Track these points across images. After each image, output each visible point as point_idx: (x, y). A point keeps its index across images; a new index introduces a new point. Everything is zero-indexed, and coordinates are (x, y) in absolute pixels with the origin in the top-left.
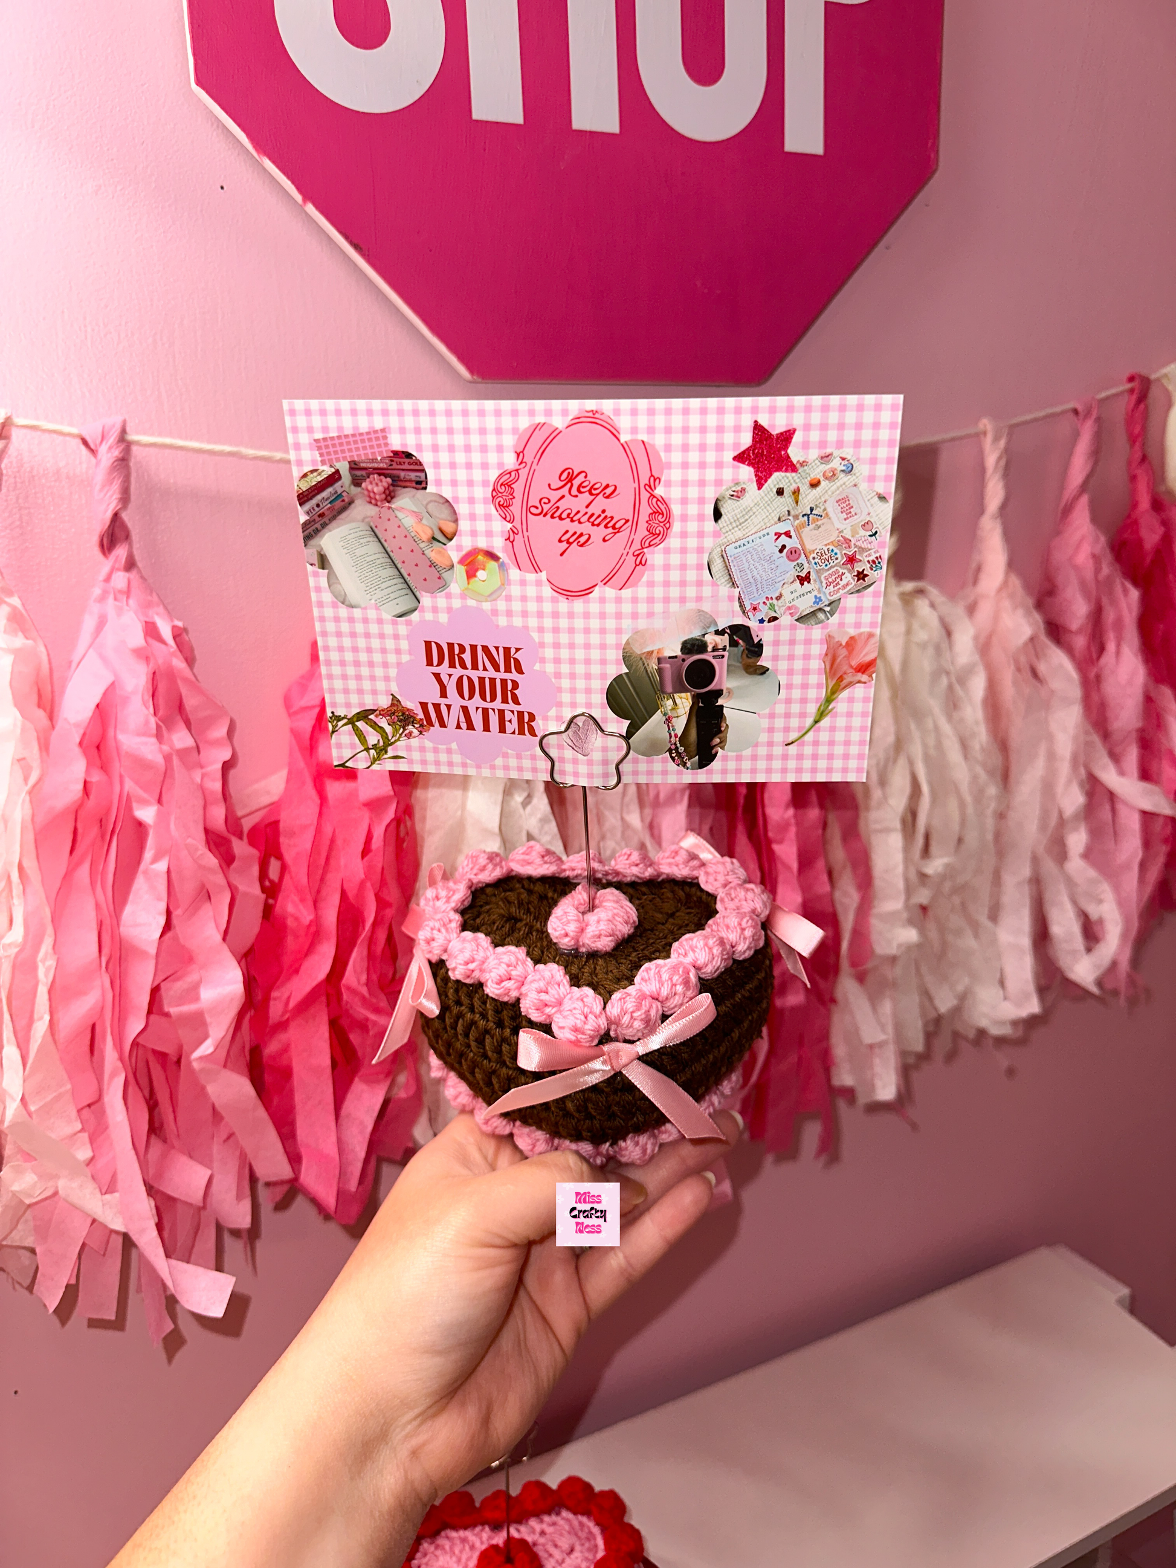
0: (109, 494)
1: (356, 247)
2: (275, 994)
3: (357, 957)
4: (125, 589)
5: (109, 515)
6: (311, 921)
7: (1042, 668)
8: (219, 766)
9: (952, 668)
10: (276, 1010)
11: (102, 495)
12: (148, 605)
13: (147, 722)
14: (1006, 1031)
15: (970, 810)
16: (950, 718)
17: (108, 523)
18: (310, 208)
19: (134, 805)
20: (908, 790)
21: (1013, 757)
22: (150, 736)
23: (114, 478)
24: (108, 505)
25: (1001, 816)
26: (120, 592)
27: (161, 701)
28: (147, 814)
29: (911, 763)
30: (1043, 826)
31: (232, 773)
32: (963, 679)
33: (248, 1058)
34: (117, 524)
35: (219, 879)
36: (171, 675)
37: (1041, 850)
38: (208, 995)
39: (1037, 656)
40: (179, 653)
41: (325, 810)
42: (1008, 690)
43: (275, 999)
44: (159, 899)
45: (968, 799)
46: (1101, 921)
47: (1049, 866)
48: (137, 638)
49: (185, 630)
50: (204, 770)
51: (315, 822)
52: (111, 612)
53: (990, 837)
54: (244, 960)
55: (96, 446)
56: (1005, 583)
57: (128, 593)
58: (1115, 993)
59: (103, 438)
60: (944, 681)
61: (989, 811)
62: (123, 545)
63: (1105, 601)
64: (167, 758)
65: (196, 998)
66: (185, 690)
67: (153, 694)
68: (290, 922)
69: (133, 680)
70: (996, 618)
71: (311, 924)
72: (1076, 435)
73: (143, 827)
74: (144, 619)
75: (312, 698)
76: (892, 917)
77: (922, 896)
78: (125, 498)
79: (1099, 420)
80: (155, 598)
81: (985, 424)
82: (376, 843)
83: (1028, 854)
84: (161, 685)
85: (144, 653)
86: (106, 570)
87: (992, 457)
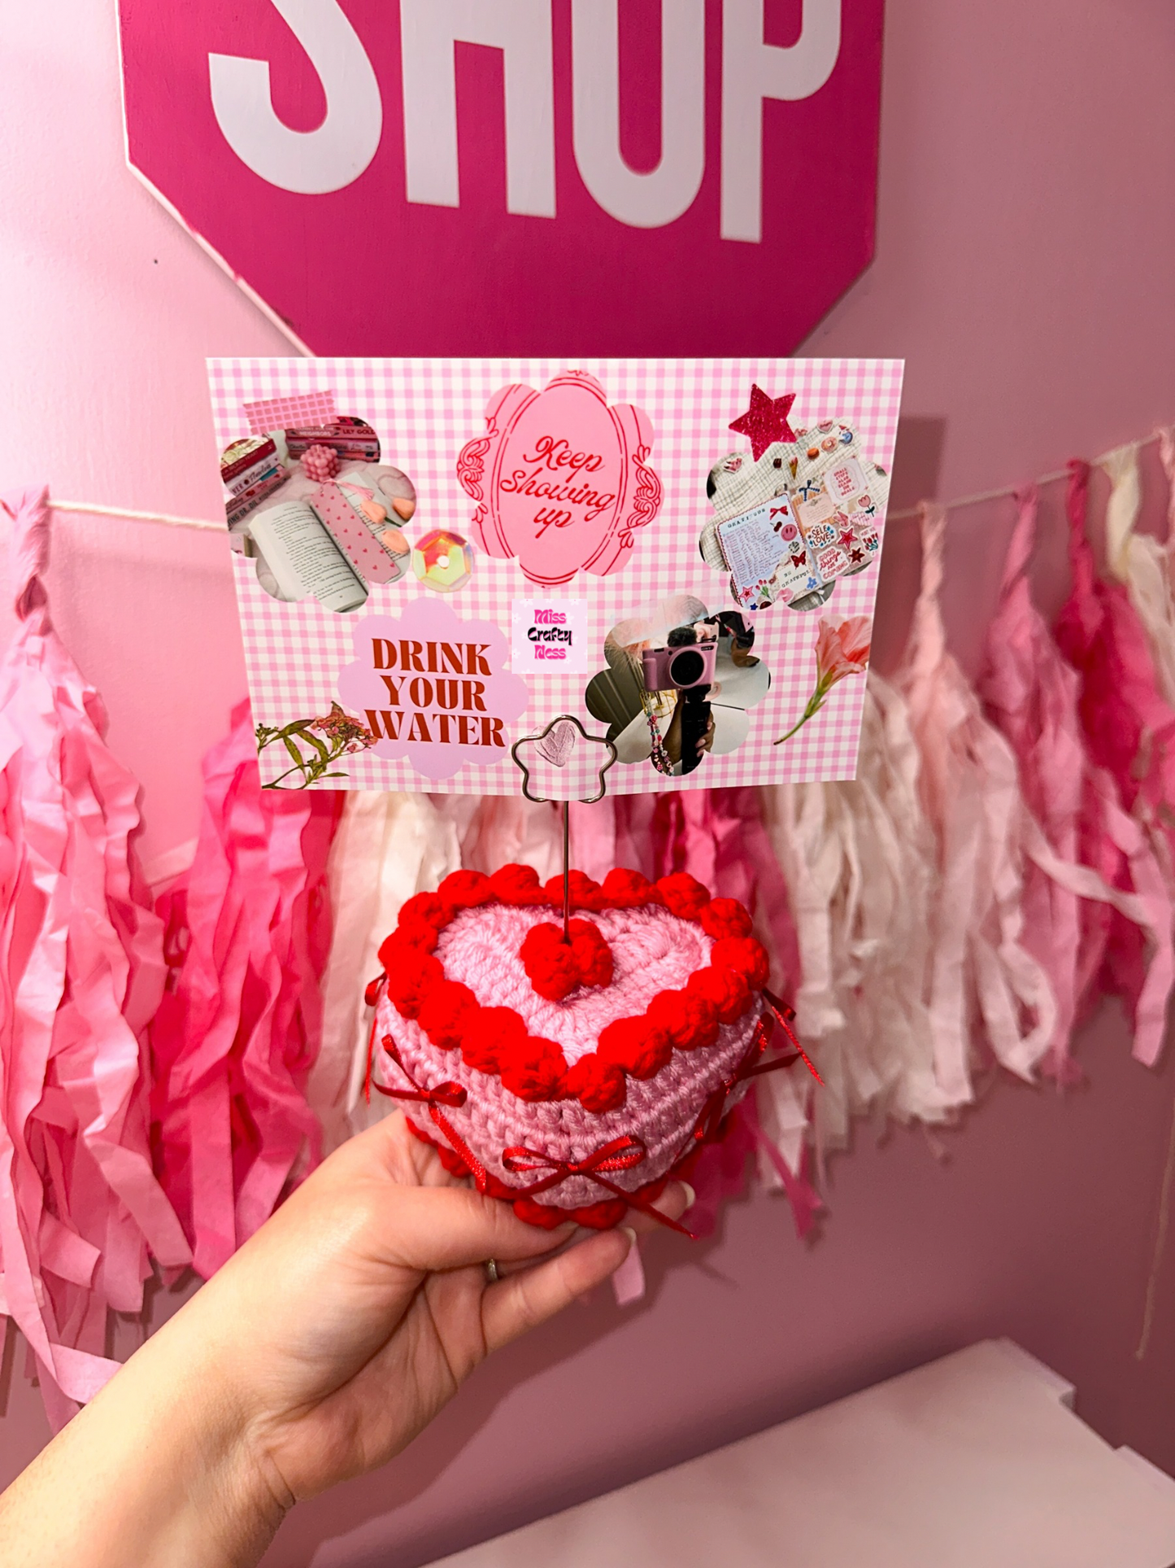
0: (28, 558)
1: (287, 321)
2: (175, 1069)
3: (260, 1033)
4: (39, 654)
5: (26, 578)
6: (215, 995)
7: (979, 749)
8: (125, 833)
9: (885, 748)
10: (175, 1088)
11: (19, 559)
12: (62, 670)
13: (52, 790)
14: (940, 1117)
15: (903, 891)
16: (882, 798)
17: (25, 587)
18: (242, 284)
19: (34, 872)
20: (838, 869)
21: (949, 838)
22: (55, 802)
23: (33, 543)
24: (26, 569)
25: (936, 896)
26: (34, 656)
27: (69, 766)
28: (47, 882)
29: (843, 842)
30: (978, 909)
31: (138, 842)
32: (895, 759)
33: (148, 1132)
34: (36, 589)
35: (116, 951)
36: (80, 741)
37: (976, 932)
38: (101, 1069)
39: (974, 737)
40: (88, 719)
41: (236, 881)
42: (944, 771)
43: (175, 1073)
44: (57, 970)
45: (901, 879)
46: (1036, 1006)
47: (984, 948)
48: (47, 706)
49: (98, 696)
50: (108, 838)
51: (224, 892)
52: (23, 677)
53: (922, 918)
54: (146, 1031)
55: (16, 510)
56: (941, 665)
57: (42, 658)
58: (1053, 1079)
59: (24, 503)
60: (877, 761)
61: (923, 892)
62: (40, 610)
63: (1044, 683)
64: (70, 825)
65: (88, 1072)
66: (93, 757)
67: (62, 760)
68: (194, 996)
69: (43, 744)
70: (932, 699)
71: (214, 998)
72: (1017, 519)
73: (41, 898)
74: (55, 684)
75: (228, 765)
76: (817, 999)
77: (852, 978)
78: (44, 562)
79: (1039, 504)
80: (70, 664)
81: (923, 507)
82: (286, 914)
83: (962, 937)
84: (70, 752)
85: (53, 719)
86: (22, 633)
87: (930, 539)
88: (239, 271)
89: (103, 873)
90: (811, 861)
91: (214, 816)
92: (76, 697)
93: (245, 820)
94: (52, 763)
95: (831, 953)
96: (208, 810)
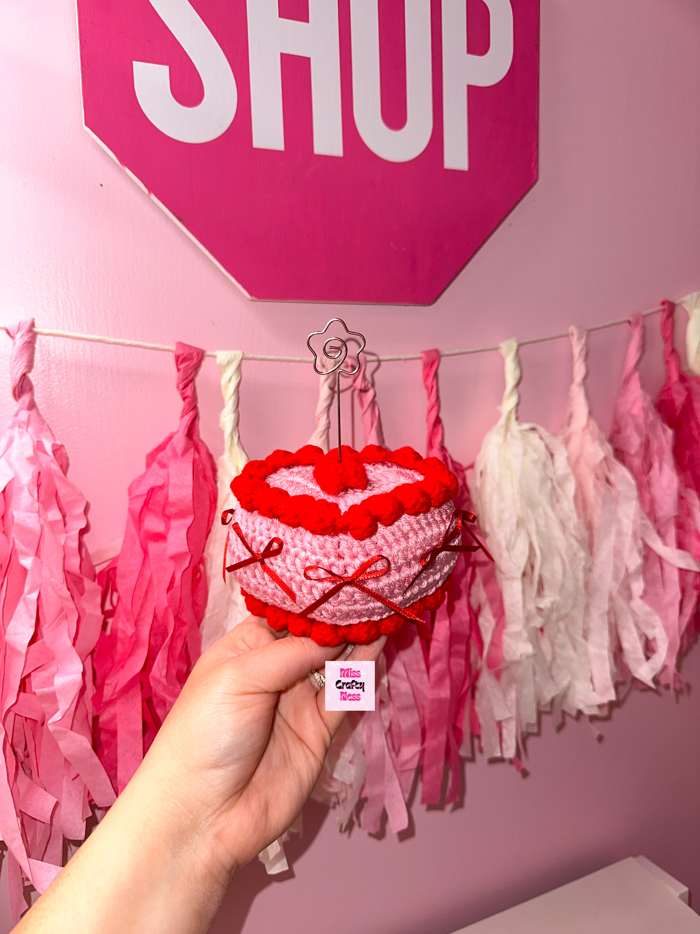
0: (20, 362)
1: (180, 219)
2: (107, 681)
3: (161, 658)
4: (26, 421)
5: (19, 375)
6: (133, 633)
7: (612, 478)
8: (77, 532)
9: (554, 477)
10: (108, 692)
11: (15, 363)
12: (41, 431)
13: (32, 504)
14: (595, 711)
15: (568, 566)
16: (553, 508)
17: (18, 380)
18: (153, 197)
19: (20, 556)
20: (527, 553)
21: (595, 533)
22: (34, 512)
23: (24, 353)
24: (19, 369)
25: (588, 570)
26: (23, 422)
27: (42, 489)
28: (27, 562)
29: (529, 535)
30: (616, 578)
31: (86, 537)
32: (561, 482)
33: (91, 724)
34: (25, 381)
35: (71, 604)
36: (50, 474)
37: (615, 593)
38: (59, 681)
39: (609, 470)
40: (55, 460)
41: (147, 561)
42: (591, 492)
43: (108, 685)
44: (31, 617)
45: (566, 559)
46: (654, 639)
47: (621, 603)
48: (29, 452)
49: (62, 446)
50: (68, 534)
51: (139, 569)
52: (17, 436)
53: (581, 584)
54: (90, 657)
55: (14, 334)
56: (587, 426)
57: (28, 423)
58: (667, 686)
59: (19, 330)
60: (549, 484)
61: (581, 567)
62: (28, 394)
63: (651, 436)
64: (42, 528)
65: (52, 683)
66: (58, 484)
67: (39, 486)
68: (120, 635)
69: (26, 477)
70: (582, 447)
71: (132, 636)
72: (630, 337)
73: (25, 571)
74: (36, 439)
75: (143, 490)
76: (517, 635)
77: (538, 622)
78: (30, 365)
79: (644, 327)
80: (45, 427)
81: (573, 329)
82: (177, 582)
83: (607, 596)
84: (43, 481)
85: (33, 460)
86: (16, 409)
87: (577, 349)
88: (151, 189)
89: (62, 556)
90: (508, 549)
91: (134, 521)
92: (48, 447)
93: (153, 524)
94: (31, 488)
95: (524, 606)
96: (130, 517)
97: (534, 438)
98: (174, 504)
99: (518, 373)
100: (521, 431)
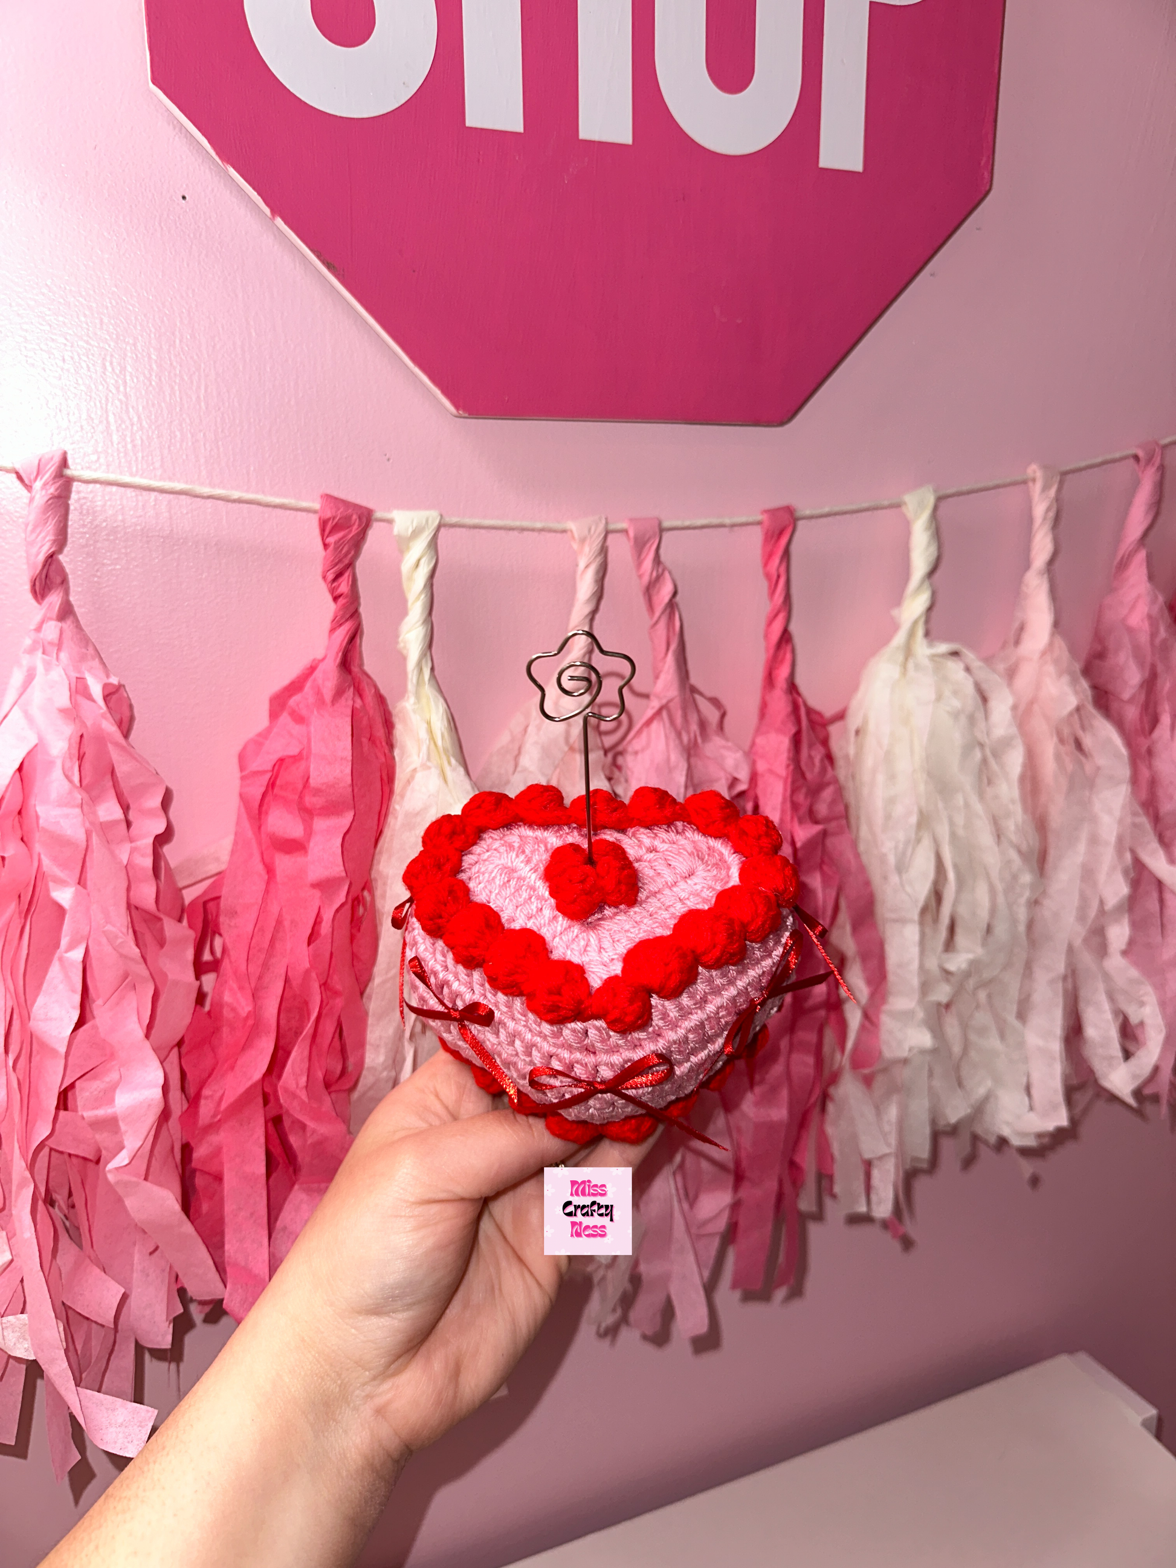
0: (43, 534)
2: (206, 1092)
3: (298, 1056)
4: (56, 641)
5: (41, 558)
6: (250, 1012)
7: (1087, 741)
8: (150, 840)
9: (987, 741)
10: (206, 1109)
11: (34, 536)
12: (83, 658)
13: (70, 793)
14: (1031, 1142)
15: (1001, 899)
16: (981, 796)
17: (40, 567)
19: (51, 885)
20: (931, 875)
21: (1052, 839)
22: (73, 806)
23: (49, 517)
24: (41, 547)
25: (1035, 903)
26: (51, 643)
27: (87, 765)
28: (64, 896)
29: (937, 843)
30: (1081, 917)
31: (167, 850)
32: (999, 751)
33: (178, 1159)
34: (53, 567)
35: (142, 970)
36: (101, 739)
37: (1078, 942)
38: (123, 1101)
39: (1083, 728)
40: (108, 715)
41: (272, 886)
42: (1049, 766)
43: (206, 1098)
44: (74, 991)
46: (1142, 1024)
47: (1087, 959)
48: (63, 699)
49: (120, 687)
50: (133, 845)
51: (260, 901)
52: (40, 668)
53: (1022, 928)
54: (176, 1050)
55: (30, 482)
56: (1051, 644)
57: (59, 646)
58: (1155, 1098)
59: (39, 473)
60: (978, 755)
61: (1023, 900)
62: (58, 592)
63: (1160, 668)
64: (88, 833)
65: (111, 1101)
66: (115, 755)
67: (81, 758)
68: (227, 1013)
69: (59, 744)
70: (1038, 686)
71: (247, 1018)
72: (1136, 484)
73: (61, 911)
74: (74, 675)
75: (264, 762)
76: (906, 1016)
77: (942, 993)
78: (61, 539)
79: (1162, 468)
80: (91, 651)
81: (1034, 470)
82: (325, 928)
83: (1064, 948)
84: (89, 750)
85: (72, 713)
86: (38, 618)
87: (1040, 508)
89: (125, 885)
90: (901, 868)
91: (250, 817)
93: (283, 822)
94: (68, 764)
95: (921, 967)
96: (243, 810)
97: (955, 669)
98: (317, 792)
99: (933, 551)
100: (933, 657)
